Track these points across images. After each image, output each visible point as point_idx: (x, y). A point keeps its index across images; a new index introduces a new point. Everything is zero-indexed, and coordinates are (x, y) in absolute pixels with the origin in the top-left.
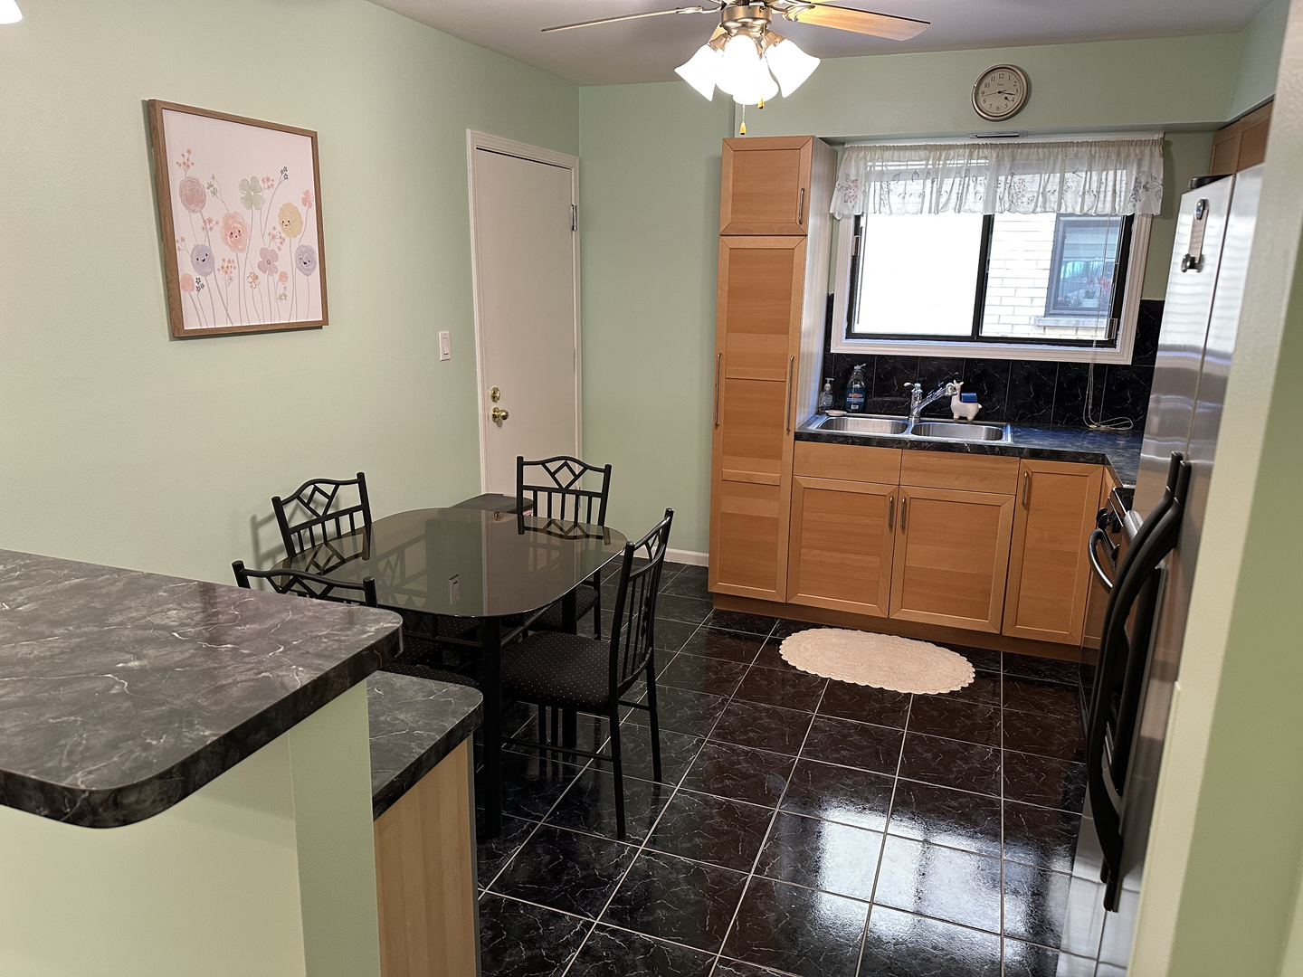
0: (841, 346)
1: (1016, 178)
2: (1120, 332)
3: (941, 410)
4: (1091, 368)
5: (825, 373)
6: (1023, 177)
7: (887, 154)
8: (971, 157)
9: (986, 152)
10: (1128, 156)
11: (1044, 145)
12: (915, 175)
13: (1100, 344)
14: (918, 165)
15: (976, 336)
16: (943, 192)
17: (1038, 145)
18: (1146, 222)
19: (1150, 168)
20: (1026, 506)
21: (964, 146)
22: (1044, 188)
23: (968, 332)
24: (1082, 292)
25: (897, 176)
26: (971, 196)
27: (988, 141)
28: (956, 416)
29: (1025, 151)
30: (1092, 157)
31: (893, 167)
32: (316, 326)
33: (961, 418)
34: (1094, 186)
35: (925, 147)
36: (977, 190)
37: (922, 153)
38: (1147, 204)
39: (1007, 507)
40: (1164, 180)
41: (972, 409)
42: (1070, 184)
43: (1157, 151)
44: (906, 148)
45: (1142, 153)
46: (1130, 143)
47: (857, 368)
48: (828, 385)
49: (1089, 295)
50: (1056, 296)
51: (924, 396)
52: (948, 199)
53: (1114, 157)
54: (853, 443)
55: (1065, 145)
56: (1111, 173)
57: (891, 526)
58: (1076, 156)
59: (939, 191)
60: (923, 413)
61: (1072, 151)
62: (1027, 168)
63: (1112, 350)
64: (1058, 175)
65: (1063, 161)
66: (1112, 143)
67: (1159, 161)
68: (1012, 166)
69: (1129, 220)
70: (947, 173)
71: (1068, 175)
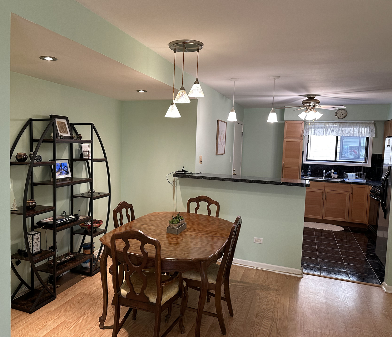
0: (305, 162)
1: (344, 129)
2: (368, 160)
3: (329, 176)
4: (362, 168)
5: (302, 168)
6: (345, 129)
7: (315, 124)
8: (334, 125)
9: (337, 124)
10: (367, 125)
11: (349, 123)
12: (322, 128)
13: (364, 163)
14: (323, 126)
15: (336, 161)
16: (328, 131)
17: (348, 123)
18: (372, 138)
19: (372, 128)
20: (352, 194)
21: (332, 123)
22: (350, 131)
23: (334, 160)
24: (349, 154)
25: (318, 128)
26: (334, 132)
27: (337, 122)
28: (333, 177)
29: (345, 124)
30: (360, 125)
31: (317, 126)
32: (223, 154)
33: (334, 178)
34: (360, 131)
35: (324, 123)
36: (335, 131)
37: (323, 124)
38: (372, 135)
39: (348, 194)
40: (375, 130)
41: (336, 176)
42: (355, 130)
43: (373, 125)
44: (320, 123)
45: (370, 125)
46: (367, 123)
47: (310, 167)
48: (303, 170)
49: (351, 155)
50: (342, 155)
51: (326, 173)
52: (330, 133)
53: (364, 126)
54: (314, 181)
55: (354, 123)
56: (364, 128)
57: (323, 199)
58: (356, 125)
59: (327, 131)
60: (325, 177)
61: (355, 124)
62: (346, 127)
63: (366, 164)
64: (353, 129)
65: (354, 126)
66: (364, 123)
67: (374, 127)
68: (343, 127)
69: (368, 138)
70: (329, 127)
71: (355, 129)
